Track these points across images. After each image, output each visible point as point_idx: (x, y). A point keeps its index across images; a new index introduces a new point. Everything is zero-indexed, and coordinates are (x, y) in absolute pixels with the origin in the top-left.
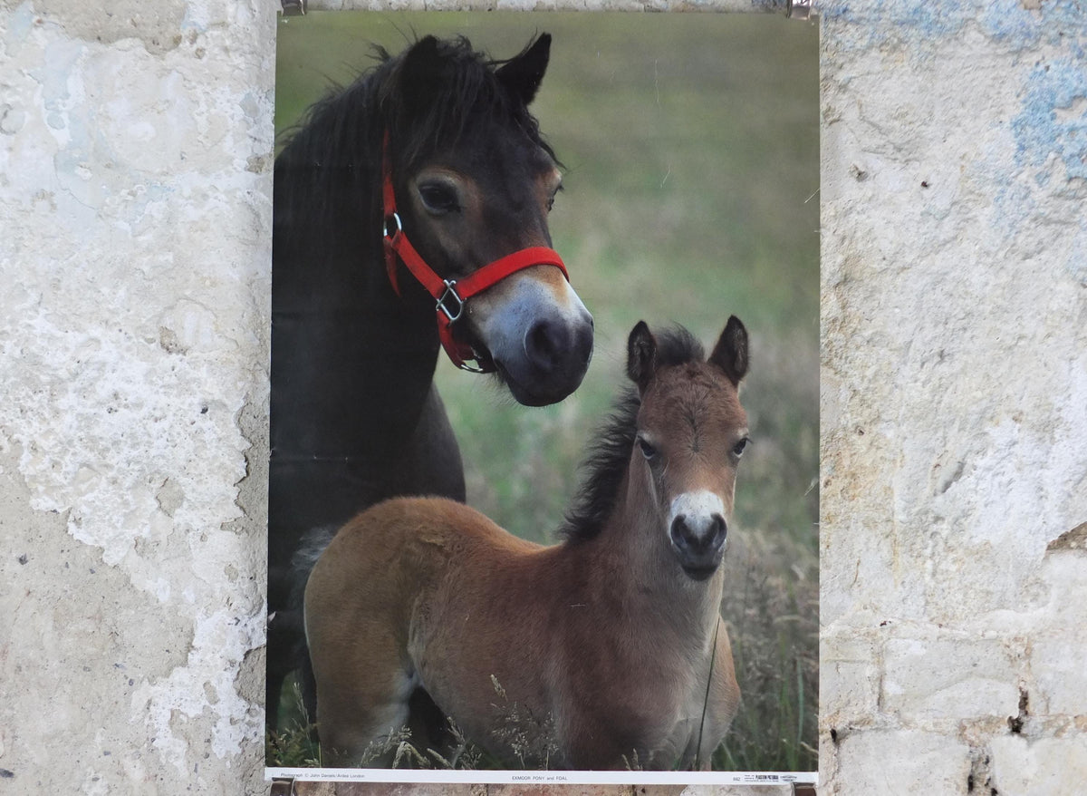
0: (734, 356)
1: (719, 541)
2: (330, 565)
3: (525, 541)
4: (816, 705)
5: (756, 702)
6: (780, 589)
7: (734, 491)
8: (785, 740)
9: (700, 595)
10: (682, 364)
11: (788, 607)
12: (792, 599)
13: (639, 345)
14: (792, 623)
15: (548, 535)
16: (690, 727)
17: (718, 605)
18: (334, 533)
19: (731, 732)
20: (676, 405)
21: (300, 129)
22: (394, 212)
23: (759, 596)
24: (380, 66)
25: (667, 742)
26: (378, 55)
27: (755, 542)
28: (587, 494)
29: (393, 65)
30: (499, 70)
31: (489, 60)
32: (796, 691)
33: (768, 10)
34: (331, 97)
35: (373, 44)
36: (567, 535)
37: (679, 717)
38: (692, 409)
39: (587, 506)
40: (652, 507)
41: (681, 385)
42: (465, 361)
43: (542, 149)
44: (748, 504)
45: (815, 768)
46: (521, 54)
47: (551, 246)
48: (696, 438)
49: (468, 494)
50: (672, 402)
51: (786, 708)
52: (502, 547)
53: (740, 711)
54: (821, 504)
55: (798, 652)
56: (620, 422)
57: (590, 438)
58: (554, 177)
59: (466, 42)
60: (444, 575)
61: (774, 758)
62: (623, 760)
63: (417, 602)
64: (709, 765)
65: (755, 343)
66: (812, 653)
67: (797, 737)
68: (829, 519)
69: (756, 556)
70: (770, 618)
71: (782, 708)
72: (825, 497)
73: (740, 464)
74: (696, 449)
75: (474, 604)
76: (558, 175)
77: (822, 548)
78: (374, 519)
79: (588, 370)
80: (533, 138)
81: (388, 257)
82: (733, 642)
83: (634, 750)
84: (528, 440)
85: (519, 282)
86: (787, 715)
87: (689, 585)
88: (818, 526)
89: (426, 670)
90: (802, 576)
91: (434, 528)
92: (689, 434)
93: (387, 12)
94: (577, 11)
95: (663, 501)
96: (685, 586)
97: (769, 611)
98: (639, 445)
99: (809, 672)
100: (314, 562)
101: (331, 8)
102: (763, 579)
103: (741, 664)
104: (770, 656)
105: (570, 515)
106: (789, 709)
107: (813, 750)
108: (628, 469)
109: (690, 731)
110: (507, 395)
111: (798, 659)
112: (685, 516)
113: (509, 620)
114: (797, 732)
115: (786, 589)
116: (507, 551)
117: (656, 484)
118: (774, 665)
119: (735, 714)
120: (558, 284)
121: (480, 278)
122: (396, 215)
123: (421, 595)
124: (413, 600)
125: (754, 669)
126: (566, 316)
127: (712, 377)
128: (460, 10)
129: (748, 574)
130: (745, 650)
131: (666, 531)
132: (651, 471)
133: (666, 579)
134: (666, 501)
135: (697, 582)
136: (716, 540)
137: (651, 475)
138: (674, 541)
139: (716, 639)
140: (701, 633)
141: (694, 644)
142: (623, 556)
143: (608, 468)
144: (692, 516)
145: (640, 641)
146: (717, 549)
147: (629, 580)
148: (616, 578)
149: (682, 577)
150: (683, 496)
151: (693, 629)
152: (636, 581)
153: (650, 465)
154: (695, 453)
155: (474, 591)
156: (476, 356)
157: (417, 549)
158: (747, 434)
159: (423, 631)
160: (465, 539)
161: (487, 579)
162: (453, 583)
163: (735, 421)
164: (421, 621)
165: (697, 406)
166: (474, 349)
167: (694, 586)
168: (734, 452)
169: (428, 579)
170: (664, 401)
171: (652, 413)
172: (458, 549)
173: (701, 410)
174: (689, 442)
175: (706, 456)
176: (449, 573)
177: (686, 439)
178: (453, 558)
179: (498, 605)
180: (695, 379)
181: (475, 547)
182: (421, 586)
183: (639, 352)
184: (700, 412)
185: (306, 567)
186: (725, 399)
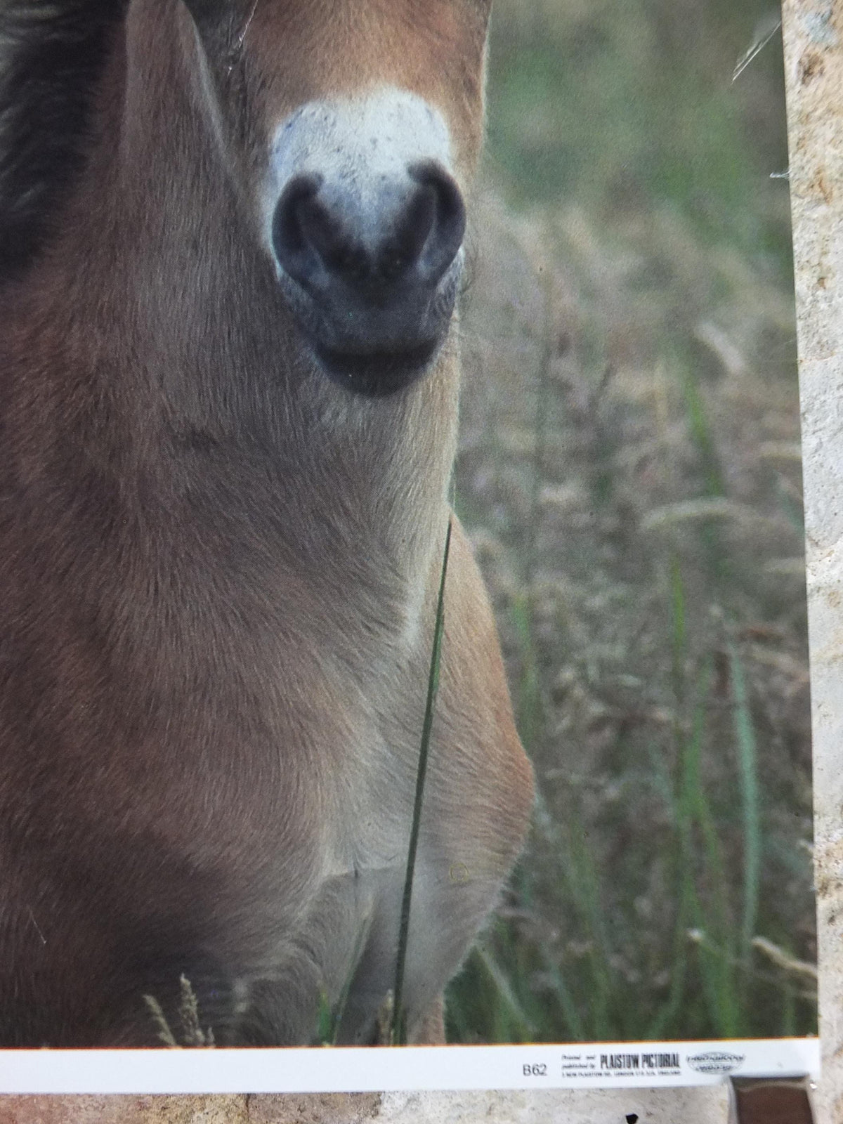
1: (439, 256)
4: (805, 810)
5: (591, 804)
6: (662, 409)
7: (483, 80)
8: (696, 935)
11: (689, 471)
12: (703, 441)
14: (706, 526)
16: (369, 897)
17: (447, 479)
19: (509, 913)
23: (586, 438)
25: (292, 950)
27: (564, 251)
32: (730, 763)
37: (329, 866)
40: (204, 158)
44: (536, 122)
45: (806, 1023)
51: (696, 824)
53: (535, 839)
54: (793, 137)
55: (731, 627)
61: (663, 995)
62: (150, 1014)
64: (439, 1023)
66: (781, 627)
67: (739, 920)
68: (822, 190)
69: (568, 300)
70: (627, 513)
71: (685, 825)
72: (806, 118)
77: (803, 282)
82: (501, 603)
83: (183, 980)
86: (700, 844)
87: (343, 411)
88: (785, 183)
90: (734, 359)
95: (243, 136)
96: (328, 414)
97: (625, 490)
99: (775, 696)
102: (598, 376)
103: (532, 677)
104: (633, 644)
106: (709, 827)
107: (799, 965)
108: (123, 34)
109: (367, 913)
111: (731, 650)
112: (320, 178)
114: (739, 907)
115: (680, 408)
117: (217, 76)
118: (647, 676)
119: (520, 850)
125: (578, 692)
129: (544, 363)
130: (546, 629)
131: (256, 235)
132: (197, 38)
133: (263, 397)
134: (252, 134)
135: (368, 403)
136: (430, 253)
137: (199, 48)
138: (285, 268)
139: (441, 593)
140: (390, 575)
141: (367, 616)
142: (117, 331)
143: (55, 36)
144: (343, 176)
145: (185, 614)
146: (434, 281)
147: (139, 407)
148: (97, 403)
149: (317, 385)
150: (311, 111)
151: (363, 564)
152: (163, 411)
153: (194, 15)
167: (359, 416)
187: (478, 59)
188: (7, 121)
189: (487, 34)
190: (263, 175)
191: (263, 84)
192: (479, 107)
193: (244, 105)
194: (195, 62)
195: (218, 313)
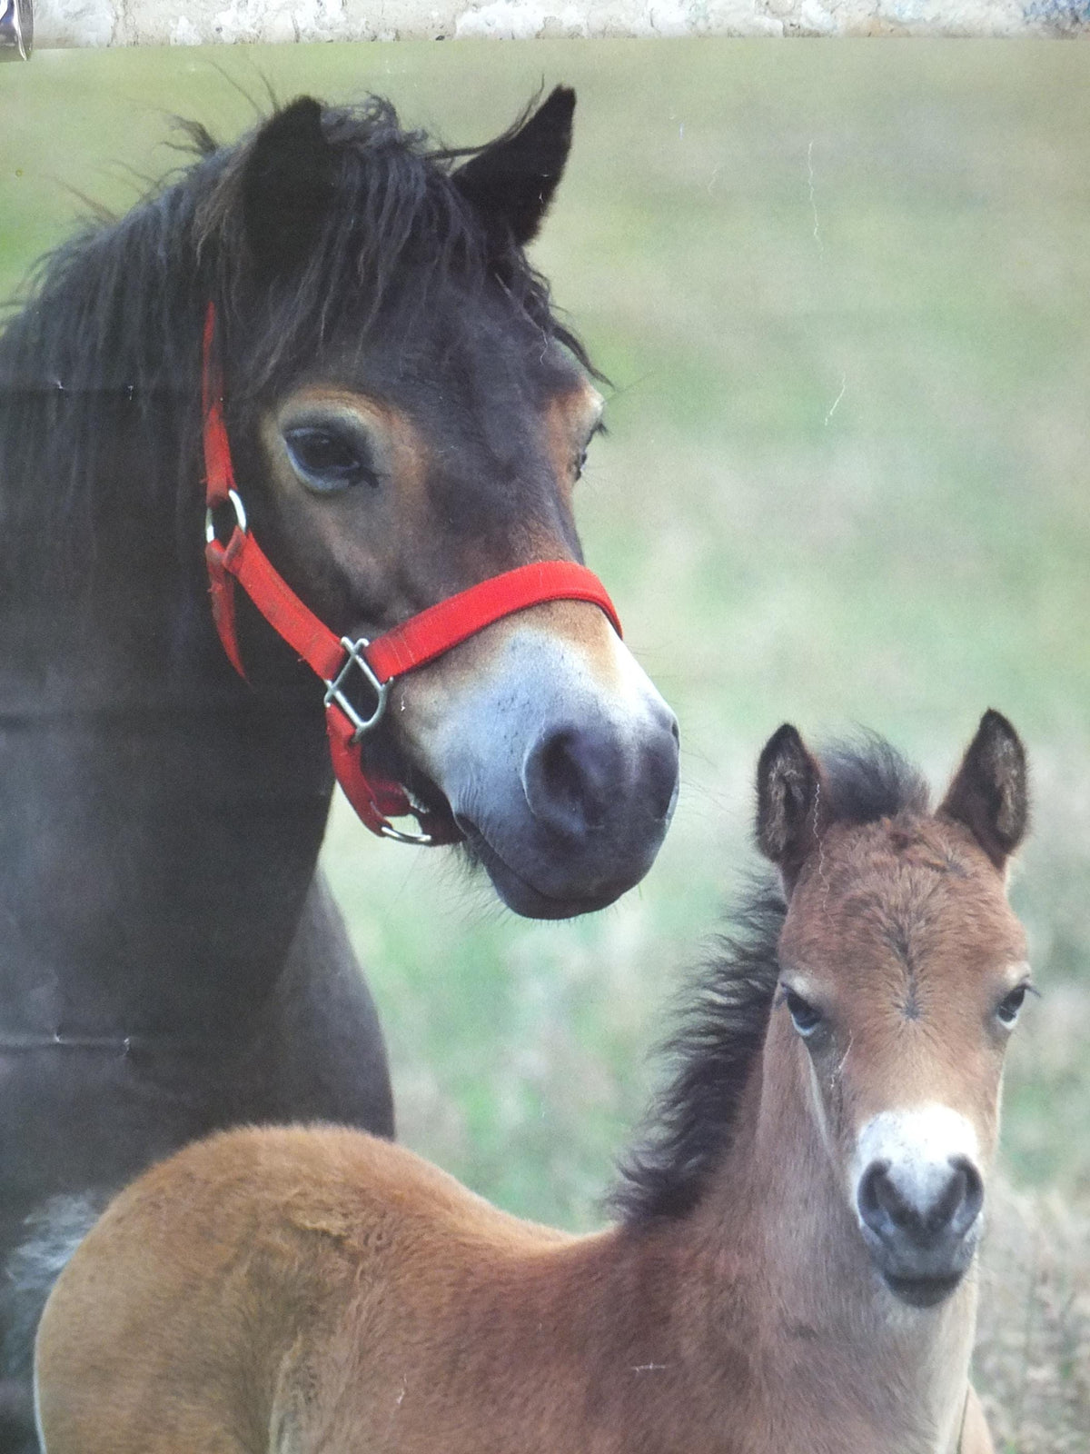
0: (996, 800)
1: (966, 1217)
2: (92, 1279)
3: (530, 1224)
7: (998, 1103)
9: (923, 1340)
10: (878, 819)
13: (781, 778)
15: (581, 1209)
17: (965, 1361)
18: (99, 1206)
20: (866, 913)
21: (18, 310)
22: (229, 487)
23: (1057, 1338)
24: (196, 167)
26: (191, 143)
27: (1047, 1218)
28: (667, 1117)
29: (226, 165)
30: (461, 169)
31: (437, 148)
33: (1062, 33)
34: (88, 238)
35: (179, 119)
36: (624, 1209)
38: (904, 920)
40: (813, 1145)
41: (878, 867)
42: (389, 819)
43: (559, 343)
44: (1031, 1133)
46: (508, 135)
47: (580, 556)
48: (913, 987)
49: (401, 1117)
50: (856, 907)
52: (477, 1236)
57: (673, 989)
58: (585, 405)
59: (386, 108)
60: (348, 1302)
63: (287, 1364)
65: (1042, 771)
69: (1049, 1249)
70: (1082, 1387)
73: (1012, 1043)
74: (912, 1012)
75: (413, 1366)
76: (594, 400)
78: (189, 1176)
79: (669, 836)
80: (536, 319)
81: (217, 588)
82: (1000, 1443)
84: (534, 995)
85: (511, 641)
87: (900, 1316)
91: (325, 1197)
92: (896, 977)
93: (212, 50)
94: (634, 36)
95: (839, 1130)
96: (890, 1319)
97: (1081, 1372)
98: (785, 1004)
100: (54, 1275)
101: (88, 44)
102: (1066, 1298)
105: (630, 1165)
108: (761, 1058)
110: (484, 894)
112: (890, 1163)
113: (494, 1402)
116: (489, 1247)
117: (823, 1092)
120: (597, 643)
121: (421, 632)
122: (233, 496)
123: (297, 1345)
124: (280, 1358)
126: (616, 716)
127: (947, 849)
128: (374, 38)
129: (1032, 1289)
131: (847, 1198)
132: (811, 1063)
133: (847, 1305)
134: (846, 1131)
135: (917, 1311)
136: (961, 1215)
137: (812, 1071)
138: (865, 1221)
139: (961, 1437)
140: (928, 1424)
142: (750, 1256)
143: (715, 1057)
144: (905, 1162)
146: (961, 1235)
147: (764, 1308)
148: (735, 1304)
149: (884, 1298)
150: (885, 1117)
151: (910, 1416)
152: (780, 1311)
153: (809, 1049)
154: (911, 1020)
155: (416, 1338)
156: (416, 807)
157: (286, 1243)
158: (1027, 976)
159: (300, 1429)
160: (394, 1221)
161: (445, 1311)
162: (367, 1319)
163: (1000, 946)
164: (295, 1405)
165: (913, 915)
166: (410, 791)
167: (911, 1320)
168: (998, 1018)
169: (313, 1311)
170: (840, 903)
171: (814, 930)
172: (379, 1243)
173: (922, 923)
174: (897, 995)
175: (935, 1026)
176: (359, 1297)
177: (890, 989)
178: (367, 1264)
179: (469, 1369)
180: (908, 853)
181: (418, 1238)
182: (295, 1327)
183: (782, 794)
184: (921, 929)
185: (37, 1284)
186: (978, 896)
187: (996, 1090)
188: (681, 1110)
189: (1002, 1074)
190: (852, 1157)
191: (853, 1099)
192: (995, 1121)
193: (841, 1111)
194: (809, 1081)
195: (819, 1247)
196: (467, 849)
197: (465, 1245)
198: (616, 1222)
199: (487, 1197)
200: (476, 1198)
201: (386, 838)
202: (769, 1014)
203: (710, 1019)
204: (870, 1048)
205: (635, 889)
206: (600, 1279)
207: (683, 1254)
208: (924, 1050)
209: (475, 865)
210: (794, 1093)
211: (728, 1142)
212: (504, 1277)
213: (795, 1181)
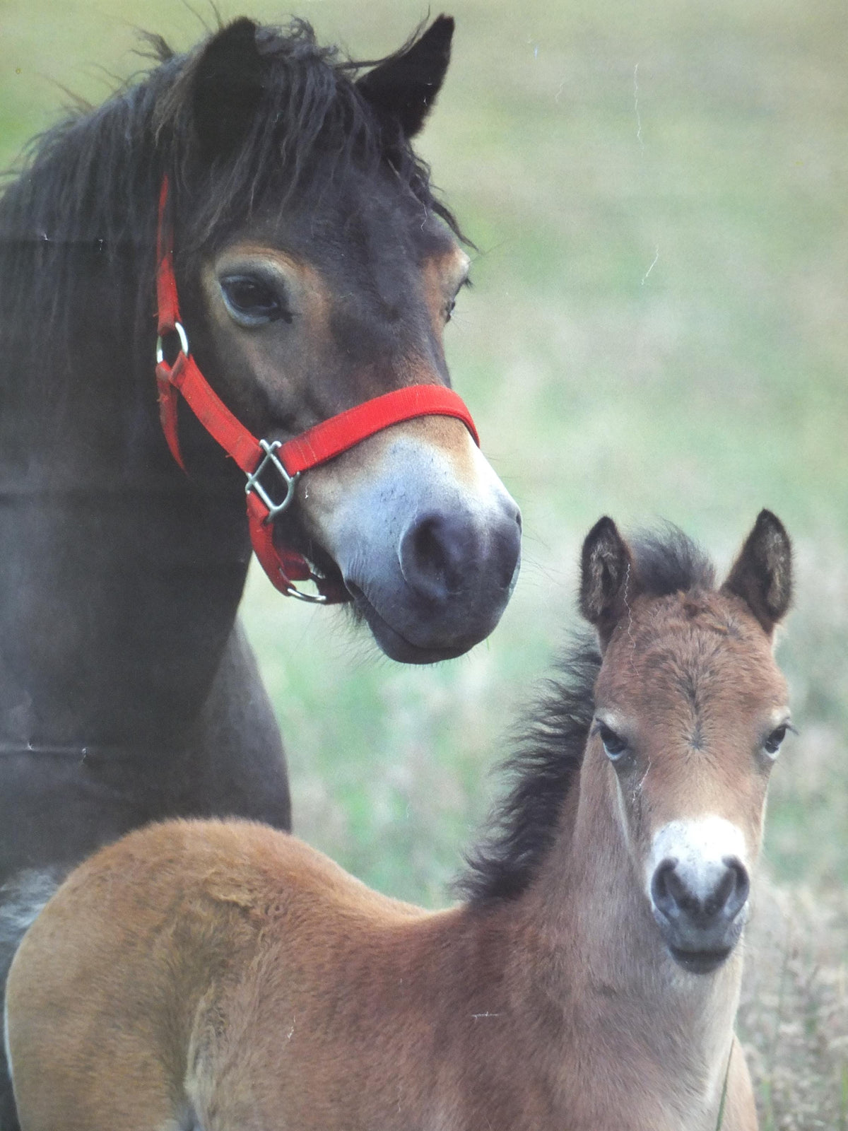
0: (767, 580)
1: (736, 905)
2: (51, 936)
3: (395, 901)
6: (842, 988)
7: (763, 816)
9: (700, 1000)
10: (675, 593)
13: (600, 559)
15: (435, 889)
18: (59, 879)
20: (664, 665)
22: (175, 320)
23: (803, 1001)
24: (156, 70)
27: (798, 907)
28: (505, 820)
29: (179, 68)
30: (362, 78)
31: (345, 60)
34: (71, 123)
36: (469, 892)
38: (693, 672)
39: (504, 842)
40: (617, 844)
41: (674, 630)
42: (294, 583)
43: (435, 215)
44: (788, 840)
46: (400, 52)
47: (448, 381)
48: (699, 725)
49: (297, 815)
50: (656, 661)
52: (354, 910)
56: (567, 695)
57: (512, 721)
58: (455, 263)
59: (307, 28)
60: (251, 959)
63: (202, 1005)
65: (803, 558)
69: (799, 932)
70: (822, 1040)
73: (775, 771)
74: (698, 744)
75: (301, 1009)
76: (463, 260)
78: (130, 857)
79: (511, 601)
80: (419, 195)
81: (164, 398)
82: (757, 1082)
84: (403, 723)
85: (391, 446)
87: (682, 980)
89: (217, 1122)
91: (235, 876)
92: (684, 716)
95: (638, 835)
96: (674, 982)
97: (822, 1028)
98: (598, 735)
102: (811, 970)
103: (770, 1119)
104: (822, 1104)
105: (474, 857)
110: (366, 643)
112: (677, 861)
113: (363, 1039)
116: (363, 918)
117: (627, 804)
118: (827, 1121)
120: (460, 450)
121: (322, 438)
122: (179, 327)
123: (211, 991)
124: (197, 1001)
126: (473, 506)
127: (728, 617)
129: (785, 962)
130: (778, 1097)
131: (643, 887)
132: (617, 781)
133: (641, 970)
134: (643, 835)
135: (695, 977)
136: (732, 904)
137: (618, 788)
138: (657, 905)
139: (727, 1076)
140: (701, 1065)
141: (688, 1085)
142: (566, 930)
144: (689, 860)
145: (595, 1079)
146: (731, 919)
147: (576, 971)
148: (553, 968)
149: (670, 966)
150: (674, 825)
151: (688, 1059)
152: (589, 974)
153: (617, 770)
154: (697, 750)
155: (303, 988)
156: (315, 573)
157: (204, 910)
158: (788, 718)
159: (212, 1056)
160: (289, 896)
161: (328, 967)
162: (266, 973)
163: (767, 694)
164: (209, 1037)
165: (700, 668)
166: (310, 560)
167: (690, 984)
168: (764, 750)
169: (223, 964)
170: (643, 657)
171: (622, 678)
172: (277, 913)
173: (707, 675)
174: (686, 730)
175: (715, 755)
176: (260, 955)
177: (681, 725)
178: (267, 929)
179: (345, 1013)
180: (698, 620)
181: (307, 909)
182: (210, 976)
183: (600, 571)
184: (706, 679)
185: (9, 938)
186: (751, 655)
187: (761, 806)
188: (514, 815)
189: (766, 793)
190: (648, 856)
191: (650, 810)
192: (760, 830)
193: (640, 819)
194: (616, 795)
195: (620, 925)
196: (354, 607)
197: (344, 916)
198: (463, 902)
199: (362, 880)
200: (353, 880)
201: (291, 598)
202: (586, 742)
203: (539, 745)
204: (664, 771)
205: (484, 642)
206: (449, 945)
207: (514, 927)
208: (706, 774)
209: (359, 620)
210: (603, 805)
211: (551, 841)
212: (373, 943)
213: (603, 873)
